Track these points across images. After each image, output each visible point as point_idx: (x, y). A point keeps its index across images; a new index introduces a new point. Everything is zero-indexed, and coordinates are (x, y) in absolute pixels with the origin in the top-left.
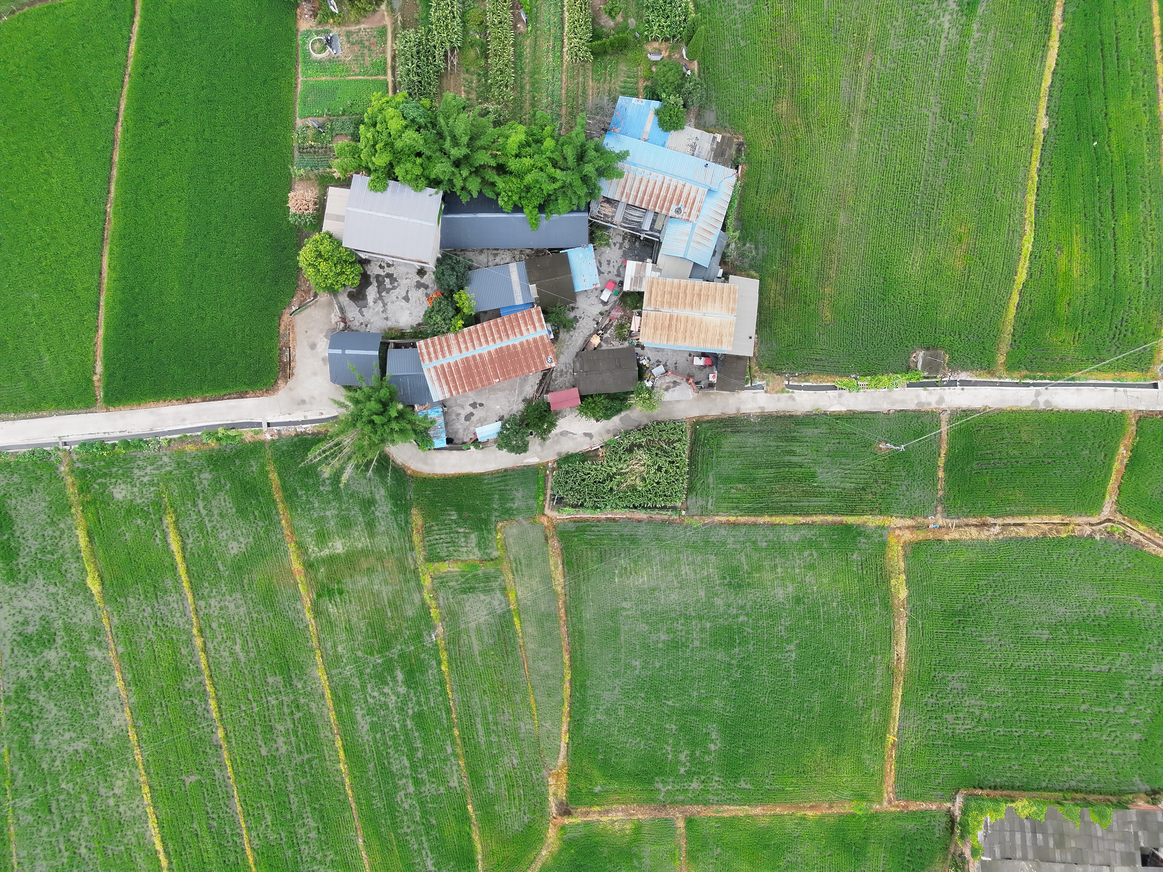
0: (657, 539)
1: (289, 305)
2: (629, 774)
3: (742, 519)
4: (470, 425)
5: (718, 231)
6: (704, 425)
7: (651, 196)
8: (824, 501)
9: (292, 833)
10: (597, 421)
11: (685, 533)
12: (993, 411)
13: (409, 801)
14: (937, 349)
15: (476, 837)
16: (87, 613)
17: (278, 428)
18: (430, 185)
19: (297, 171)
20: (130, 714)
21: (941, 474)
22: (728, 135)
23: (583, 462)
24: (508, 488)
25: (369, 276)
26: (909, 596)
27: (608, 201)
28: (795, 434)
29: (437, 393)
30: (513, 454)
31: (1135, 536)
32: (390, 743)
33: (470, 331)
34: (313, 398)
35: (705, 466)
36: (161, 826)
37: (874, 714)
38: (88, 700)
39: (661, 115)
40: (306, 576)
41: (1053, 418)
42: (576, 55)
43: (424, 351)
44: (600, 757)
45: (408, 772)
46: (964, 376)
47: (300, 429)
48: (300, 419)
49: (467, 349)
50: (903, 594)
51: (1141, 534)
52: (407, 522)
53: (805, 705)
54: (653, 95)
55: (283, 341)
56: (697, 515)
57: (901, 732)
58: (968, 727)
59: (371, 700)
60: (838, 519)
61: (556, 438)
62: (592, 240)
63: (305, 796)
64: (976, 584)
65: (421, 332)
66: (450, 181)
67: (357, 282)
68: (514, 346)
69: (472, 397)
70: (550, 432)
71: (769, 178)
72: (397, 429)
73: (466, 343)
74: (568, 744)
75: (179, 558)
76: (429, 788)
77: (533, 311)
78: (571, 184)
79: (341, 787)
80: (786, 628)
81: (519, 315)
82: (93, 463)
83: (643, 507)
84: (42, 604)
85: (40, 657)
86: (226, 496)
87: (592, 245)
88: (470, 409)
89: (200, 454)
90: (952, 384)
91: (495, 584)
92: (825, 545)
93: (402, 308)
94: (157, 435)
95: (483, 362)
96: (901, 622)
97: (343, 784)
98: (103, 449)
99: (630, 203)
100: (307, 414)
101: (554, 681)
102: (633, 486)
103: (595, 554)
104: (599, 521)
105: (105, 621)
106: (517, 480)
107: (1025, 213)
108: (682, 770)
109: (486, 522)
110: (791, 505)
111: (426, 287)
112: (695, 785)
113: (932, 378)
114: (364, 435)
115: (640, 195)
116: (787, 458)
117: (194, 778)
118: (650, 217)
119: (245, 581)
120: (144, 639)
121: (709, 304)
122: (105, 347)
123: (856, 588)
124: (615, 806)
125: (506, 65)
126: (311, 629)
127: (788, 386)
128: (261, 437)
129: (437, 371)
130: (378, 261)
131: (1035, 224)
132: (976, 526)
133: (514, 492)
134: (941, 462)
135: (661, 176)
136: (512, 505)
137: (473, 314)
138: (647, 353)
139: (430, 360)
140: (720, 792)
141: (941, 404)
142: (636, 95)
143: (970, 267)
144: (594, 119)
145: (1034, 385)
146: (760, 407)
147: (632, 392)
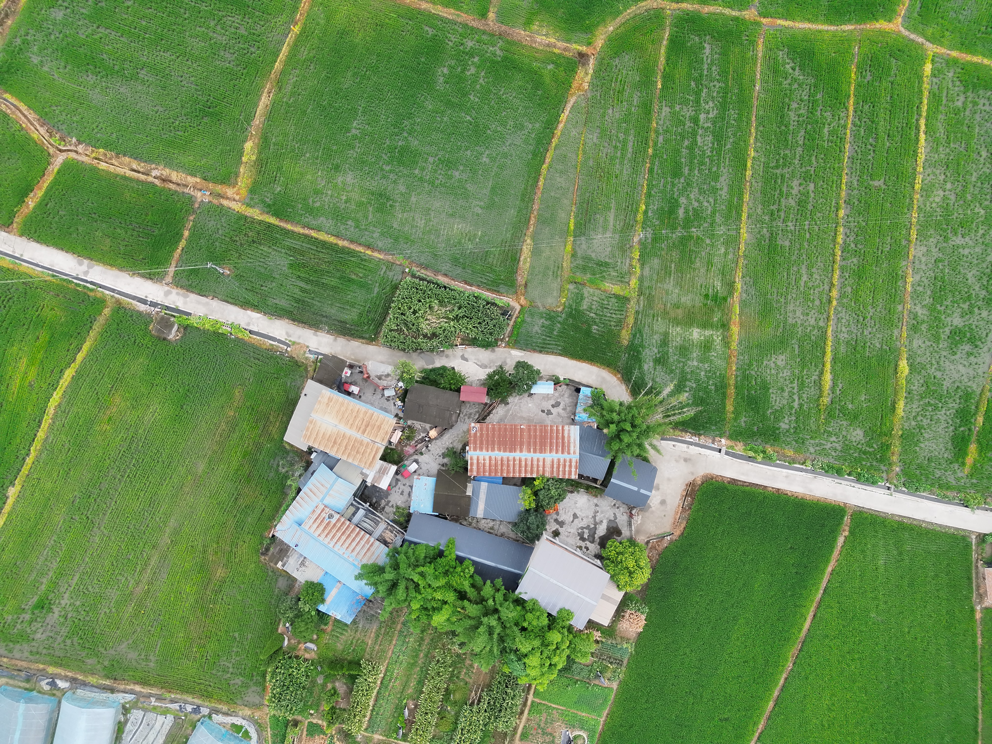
0: (436, 255)
1: (671, 542)
2: (520, 70)
3: (361, 249)
4: (558, 398)
5: (305, 490)
6: (367, 336)
7: (349, 535)
8: (288, 242)
9: (811, 112)
10: (453, 368)
11: (411, 253)
12: (127, 271)
13: (707, 107)
14: (157, 337)
15: (662, 60)
16: (917, 345)
17: (713, 446)
18: (524, 601)
19: (629, 648)
20: (910, 252)
21: (186, 233)
22: (272, 564)
23: (475, 338)
24: (544, 337)
25: (599, 544)
26: (244, 141)
27: (385, 543)
28: (295, 305)
29: (574, 432)
30: (529, 363)
31: (42, 131)
32: (707, 160)
33: (532, 474)
34: (677, 461)
35: (377, 303)
36: (915, 152)
37: (304, 53)
38: (940, 275)
39: (320, 598)
40: (730, 318)
41: (79, 249)
42: (374, 668)
43: (573, 470)
44: (539, 93)
45: (700, 132)
46: (142, 308)
47: (695, 439)
48: (693, 447)
49: (538, 460)
50: (248, 145)
51: (37, 130)
52: (634, 336)
53: (358, 80)
54: (322, 616)
55: (686, 515)
56: (397, 264)
57: (287, 32)
58: (230, 18)
59: (711, 200)
60: (282, 224)
61: (492, 364)
62: (409, 515)
63: (790, 138)
64: (186, 134)
65: (572, 485)
66: (506, 600)
67: (610, 543)
68: (499, 450)
69: (548, 420)
70: (494, 372)
71: (250, 519)
72: (615, 414)
73: (538, 465)
74: (563, 112)
75: (828, 366)
76: (688, 112)
77: (475, 474)
78: (410, 566)
79: (759, 137)
80: (353, 148)
81: (487, 474)
82: (872, 465)
83: (438, 285)
84: (950, 364)
85: (966, 323)
86: (773, 404)
87: (411, 511)
88: (554, 411)
89: (783, 445)
90: (154, 304)
91: (580, 262)
92: (301, 206)
93: (581, 510)
94: (813, 472)
95: (529, 444)
96: (257, 123)
97: (756, 138)
98: (859, 474)
99: (368, 535)
100: (686, 450)
101: (557, 167)
102: (441, 306)
103: (490, 260)
104: (479, 286)
105: (905, 335)
106: (535, 340)
107: (50, 424)
108: (476, 59)
109: (570, 315)
110: (317, 247)
111: (556, 520)
112: (470, 44)
113: (169, 314)
114: (643, 417)
115: (358, 539)
116: (308, 287)
117: (876, 183)
118: (356, 519)
119: (781, 331)
120: (878, 310)
121: (329, 433)
122: (830, 555)
123: (286, 163)
124: (541, 48)
125: (433, 678)
126: (741, 274)
127: (288, 346)
128: (729, 443)
129: (569, 450)
130: (588, 554)
131: (44, 412)
132: (171, 181)
133: (539, 332)
134: (183, 244)
135: (336, 549)
136: (545, 322)
137: (524, 487)
138: (394, 410)
139: (571, 461)
140: (451, 31)
141: (168, 290)
142: (336, 620)
143: (109, 394)
144: (376, 612)
145: (86, 281)
146: (317, 336)
147: (417, 382)
